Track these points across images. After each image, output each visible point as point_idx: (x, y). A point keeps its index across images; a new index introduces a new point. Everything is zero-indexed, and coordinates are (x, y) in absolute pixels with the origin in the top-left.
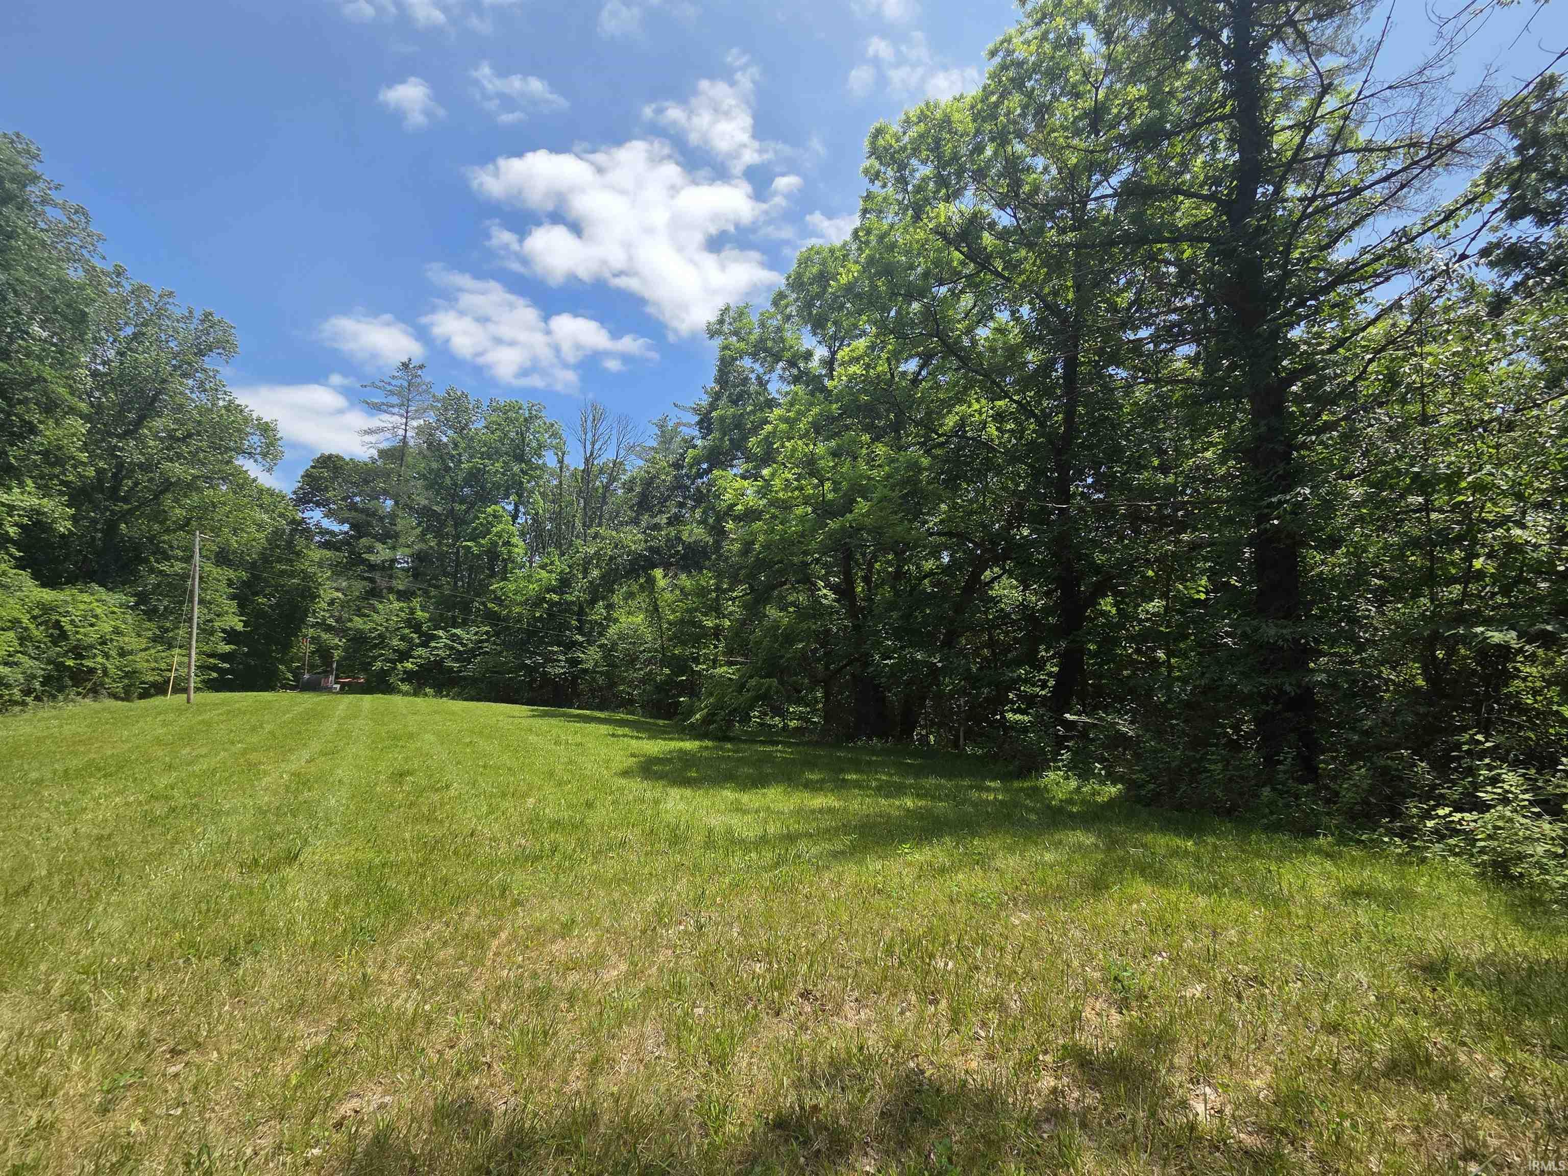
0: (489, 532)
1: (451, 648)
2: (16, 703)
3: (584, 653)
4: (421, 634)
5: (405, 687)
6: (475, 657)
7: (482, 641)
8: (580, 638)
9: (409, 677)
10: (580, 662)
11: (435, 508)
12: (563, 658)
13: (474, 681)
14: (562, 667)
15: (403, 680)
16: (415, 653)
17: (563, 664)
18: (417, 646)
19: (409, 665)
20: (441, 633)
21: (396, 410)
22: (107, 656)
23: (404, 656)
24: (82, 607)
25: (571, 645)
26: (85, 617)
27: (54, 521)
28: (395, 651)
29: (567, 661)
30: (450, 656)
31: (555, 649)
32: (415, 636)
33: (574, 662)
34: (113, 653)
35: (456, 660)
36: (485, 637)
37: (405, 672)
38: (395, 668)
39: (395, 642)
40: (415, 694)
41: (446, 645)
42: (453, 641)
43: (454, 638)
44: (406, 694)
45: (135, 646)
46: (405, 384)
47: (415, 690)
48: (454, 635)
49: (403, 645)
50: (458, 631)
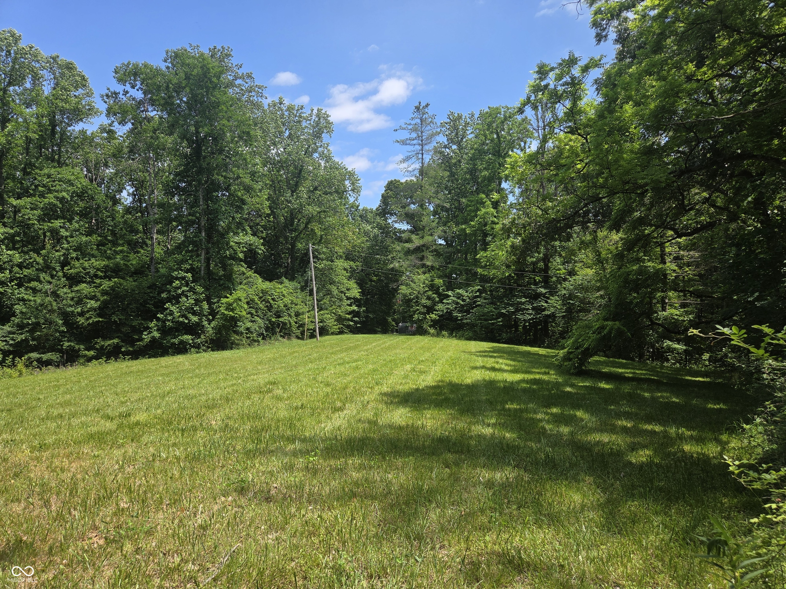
0: (476, 216)
1: (457, 303)
2: (255, 341)
3: (547, 302)
4: (439, 295)
5: (432, 331)
6: (473, 308)
7: (477, 297)
8: (543, 291)
9: (435, 324)
10: (544, 310)
11: (445, 205)
12: (530, 307)
13: (472, 326)
14: (530, 314)
15: (430, 326)
16: (437, 308)
17: (530, 312)
18: (438, 303)
19: (433, 316)
20: (450, 293)
21: (415, 142)
22: (290, 315)
23: (430, 310)
24: (278, 290)
25: (536, 296)
26: (279, 296)
27: (256, 247)
28: (425, 307)
29: (533, 309)
30: (456, 308)
31: (523, 300)
32: (435, 296)
33: (539, 310)
34: (293, 314)
35: (460, 311)
36: (478, 294)
37: (432, 321)
38: (425, 318)
39: (424, 301)
40: (438, 335)
41: (454, 301)
42: (458, 298)
43: (459, 296)
44: (433, 335)
45: (304, 310)
46: (419, 121)
47: (438, 333)
48: (458, 294)
49: (428, 303)
50: (460, 291)
